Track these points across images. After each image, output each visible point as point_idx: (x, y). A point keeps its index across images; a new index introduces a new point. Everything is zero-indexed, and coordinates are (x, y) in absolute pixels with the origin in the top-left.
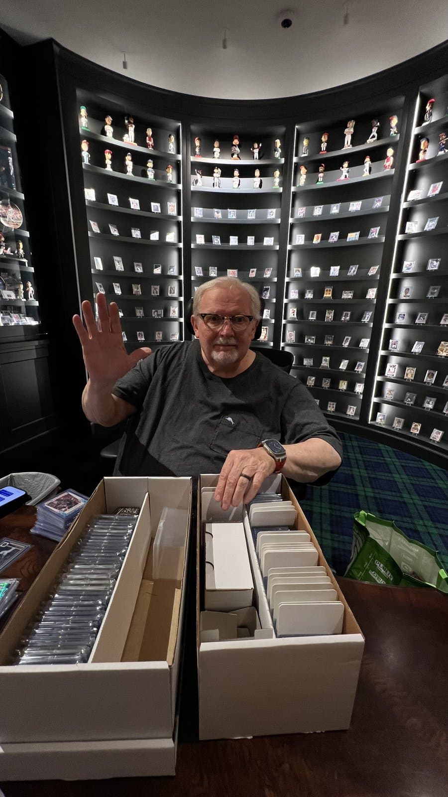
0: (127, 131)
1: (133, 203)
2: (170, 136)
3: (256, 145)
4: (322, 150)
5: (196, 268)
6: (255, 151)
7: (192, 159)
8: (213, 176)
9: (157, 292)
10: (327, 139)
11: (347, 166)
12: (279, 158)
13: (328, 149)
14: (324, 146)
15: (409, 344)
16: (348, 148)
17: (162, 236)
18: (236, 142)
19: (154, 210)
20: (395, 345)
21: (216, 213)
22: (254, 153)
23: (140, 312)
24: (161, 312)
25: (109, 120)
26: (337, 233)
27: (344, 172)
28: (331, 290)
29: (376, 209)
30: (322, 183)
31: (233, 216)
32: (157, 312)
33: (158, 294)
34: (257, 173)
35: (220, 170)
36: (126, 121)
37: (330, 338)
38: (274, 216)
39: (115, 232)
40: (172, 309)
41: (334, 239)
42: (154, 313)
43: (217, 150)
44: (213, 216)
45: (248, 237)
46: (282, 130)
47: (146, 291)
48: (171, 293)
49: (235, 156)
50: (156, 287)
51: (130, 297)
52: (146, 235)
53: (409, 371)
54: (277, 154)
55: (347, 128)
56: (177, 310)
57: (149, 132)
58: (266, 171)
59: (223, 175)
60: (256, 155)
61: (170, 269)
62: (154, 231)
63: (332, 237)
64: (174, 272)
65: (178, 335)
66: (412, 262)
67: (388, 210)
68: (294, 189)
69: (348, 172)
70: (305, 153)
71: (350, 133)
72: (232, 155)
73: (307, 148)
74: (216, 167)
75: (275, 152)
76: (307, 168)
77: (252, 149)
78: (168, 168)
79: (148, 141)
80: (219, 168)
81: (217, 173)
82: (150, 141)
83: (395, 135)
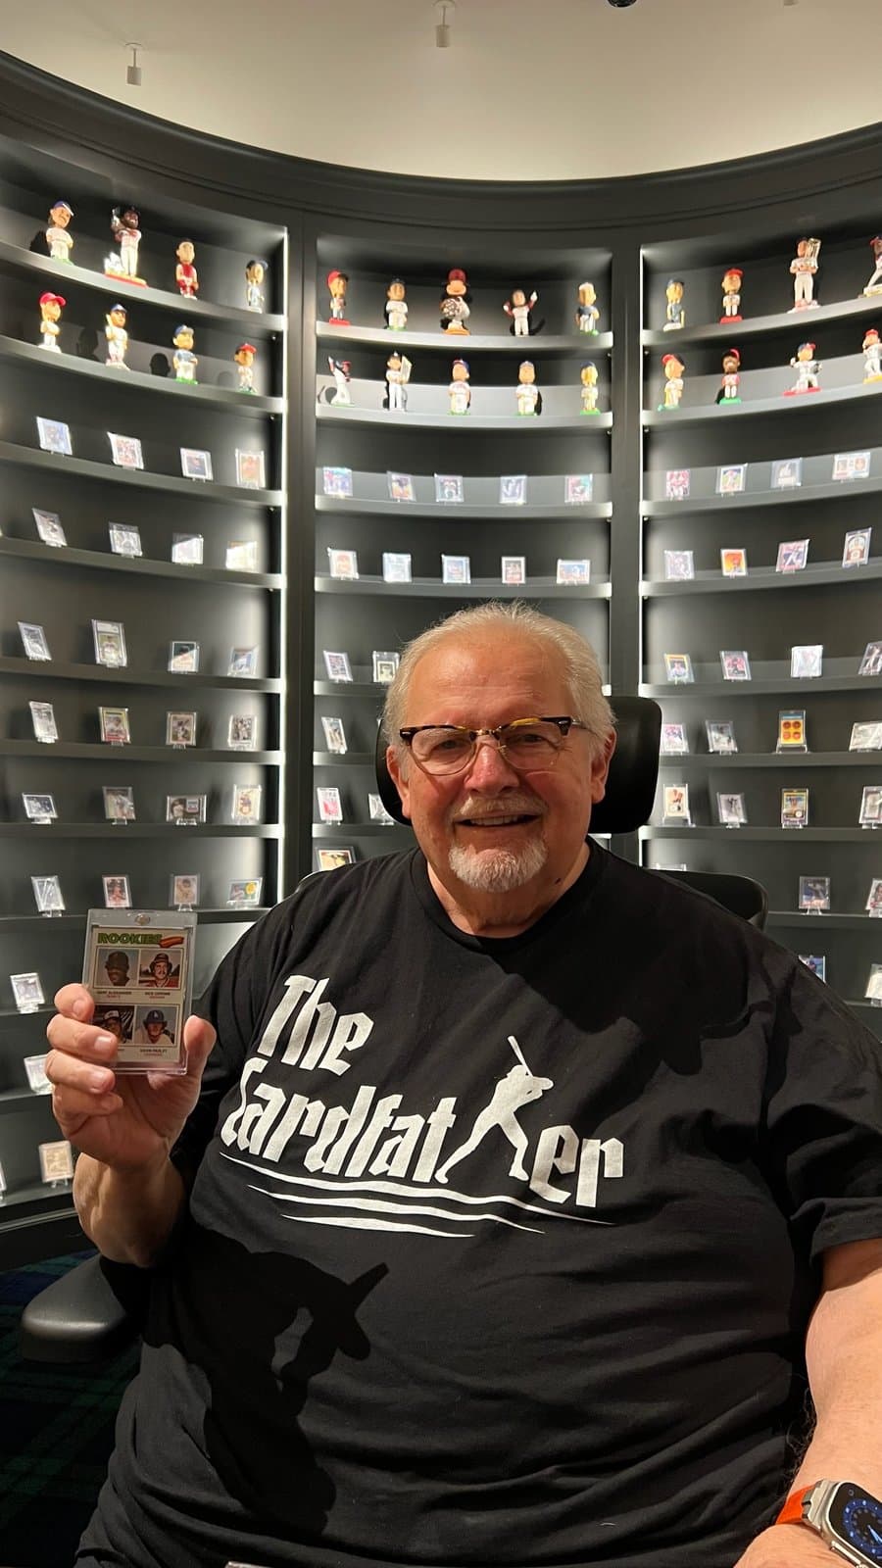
0: (116, 247)
1: (120, 450)
2: (250, 265)
3: (519, 297)
4: (728, 313)
5: (327, 654)
6: (516, 311)
7: (323, 329)
8: (384, 378)
9: (186, 736)
10: (738, 284)
11: (811, 357)
12: (596, 333)
13: (744, 311)
14: (731, 303)
16: (806, 309)
17: (213, 552)
18: (456, 287)
19: (190, 472)
21: (395, 485)
22: (513, 318)
23: (122, 805)
24: (199, 804)
25: (62, 213)
26: (803, 546)
27: (802, 370)
28: (802, 722)
30: (738, 401)
32: (183, 802)
33: (193, 742)
34: (527, 371)
35: (407, 364)
36: (116, 220)
37: (818, 887)
38: (587, 496)
39: (52, 534)
40: (237, 794)
41: (792, 563)
42: (173, 805)
43: (397, 307)
45: (504, 559)
46: (599, 258)
47: (148, 730)
48: (237, 737)
49: (455, 325)
50: (183, 716)
51: (89, 750)
52: (157, 547)
54: (589, 322)
55: (796, 256)
56: (256, 795)
57: (187, 251)
58: (551, 368)
60: (522, 323)
61: (236, 657)
62: (186, 536)
63: (787, 556)
64: (250, 666)
65: (257, 889)
68: (647, 418)
69: (816, 372)
70: (673, 321)
71: (807, 270)
72: (445, 323)
73: (680, 308)
74: (396, 354)
75: (581, 315)
76: (685, 361)
77: (506, 308)
78: (241, 353)
79: (180, 277)
80: (404, 358)
81: (399, 370)
82: (188, 277)
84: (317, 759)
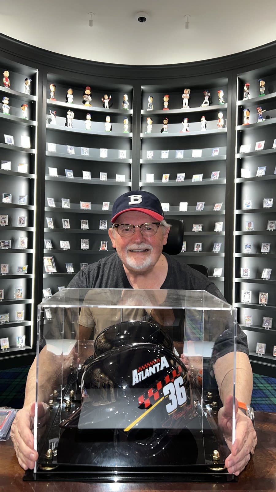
2: (26, 80)
3: (106, 97)
4: (165, 107)
5: (48, 199)
6: (105, 101)
8: (66, 117)
9: (5, 222)
10: (168, 99)
11: (187, 122)
12: (128, 109)
13: (170, 107)
14: (166, 104)
15: (258, 272)
16: (186, 109)
17: (14, 166)
18: (88, 92)
19: (8, 142)
20: (246, 272)
21: (69, 149)
22: (104, 103)
26: (184, 175)
27: (185, 125)
29: (215, 157)
30: (167, 133)
31: (85, 153)
32: (4, 242)
33: (7, 224)
34: (108, 119)
35: (73, 114)
38: (125, 157)
41: (180, 179)
43: (70, 97)
44: (67, 151)
45: (101, 173)
48: (20, 222)
49: (87, 103)
53: (262, 296)
55: (184, 93)
57: (6, 74)
58: (115, 118)
59: (75, 118)
60: (107, 104)
61: (20, 199)
62: (6, 161)
63: (179, 177)
64: (24, 202)
65: (26, 268)
66: (250, 201)
67: (226, 158)
68: (142, 135)
69: (188, 126)
70: (150, 108)
71: (187, 97)
72: (84, 102)
73: (152, 104)
74: (70, 110)
75: (124, 104)
76: (153, 119)
77: (102, 99)
78: (23, 106)
79: (4, 81)
80: (72, 112)
81: (71, 115)
82: (7, 82)
83: (223, 104)
84: (45, 230)
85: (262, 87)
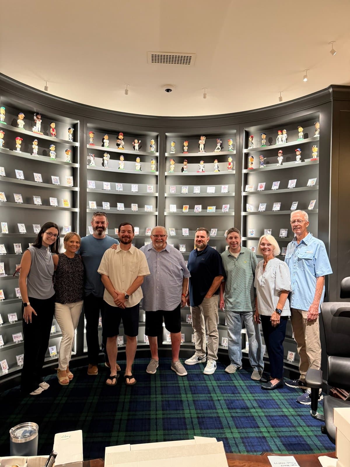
0: (35, 124)
1: (36, 177)
2: (69, 129)
3: (136, 141)
4: (185, 151)
6: (135, 144)
8: (103, 158)
10: (187, 144)
11: (203, 163)
12: (154, 152)
14: (186, 149)
16: (202, 153)
17: (59, 202)
18: (121, 137)
19: (54, 182)
21: (105, 185)
22: (135, 146)
25: (21, 116)
26: (201, 206)
27: (201, 166)
29: (225, 193)
30: (187, 172)
31: (120, 188)
34: (138, 159)
35: (109, 156)
36: (35, 118)
38: (152, 191)
41: (198, 210)
43: (106, 141)
44: (103, 187)
46: (155, 134)
49: (121, 147)
55: (200, 140)
57: (53, 125)
58: (143, 159)
60: (137, 147)
63: (197, 208)
66: (254, 230)
67: (234, 195)
68: (166, 174)
69: (204, 167)
70: (172, 151)
71: (202, 143)
72: (118, 145)
73: (174, 148)
74: (106, 153)
75: (151, 147)
77: (133, 143)
78: (67, 152)
79: (52, 132)
80: (108, 154)
81: (107, 157)
82: (54, 132)
83: (232, 150)
85: (264, 139)
